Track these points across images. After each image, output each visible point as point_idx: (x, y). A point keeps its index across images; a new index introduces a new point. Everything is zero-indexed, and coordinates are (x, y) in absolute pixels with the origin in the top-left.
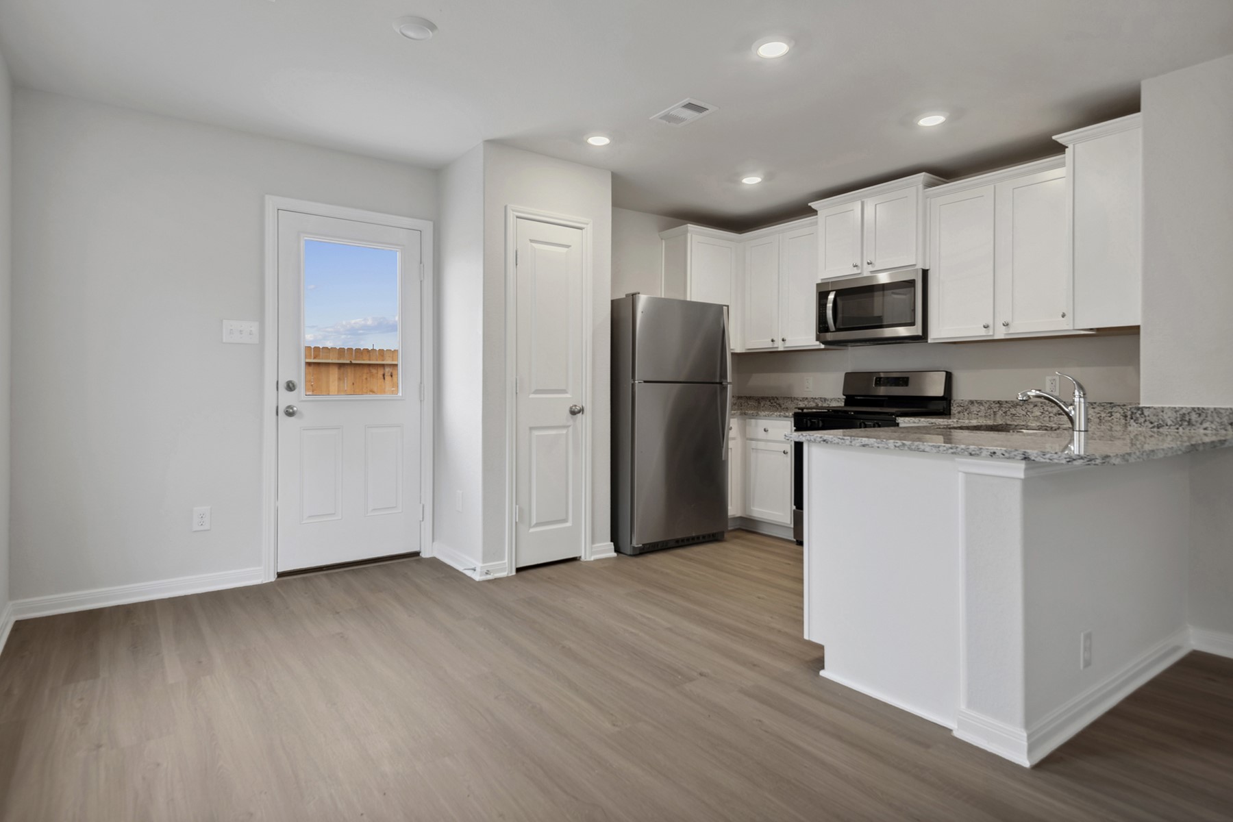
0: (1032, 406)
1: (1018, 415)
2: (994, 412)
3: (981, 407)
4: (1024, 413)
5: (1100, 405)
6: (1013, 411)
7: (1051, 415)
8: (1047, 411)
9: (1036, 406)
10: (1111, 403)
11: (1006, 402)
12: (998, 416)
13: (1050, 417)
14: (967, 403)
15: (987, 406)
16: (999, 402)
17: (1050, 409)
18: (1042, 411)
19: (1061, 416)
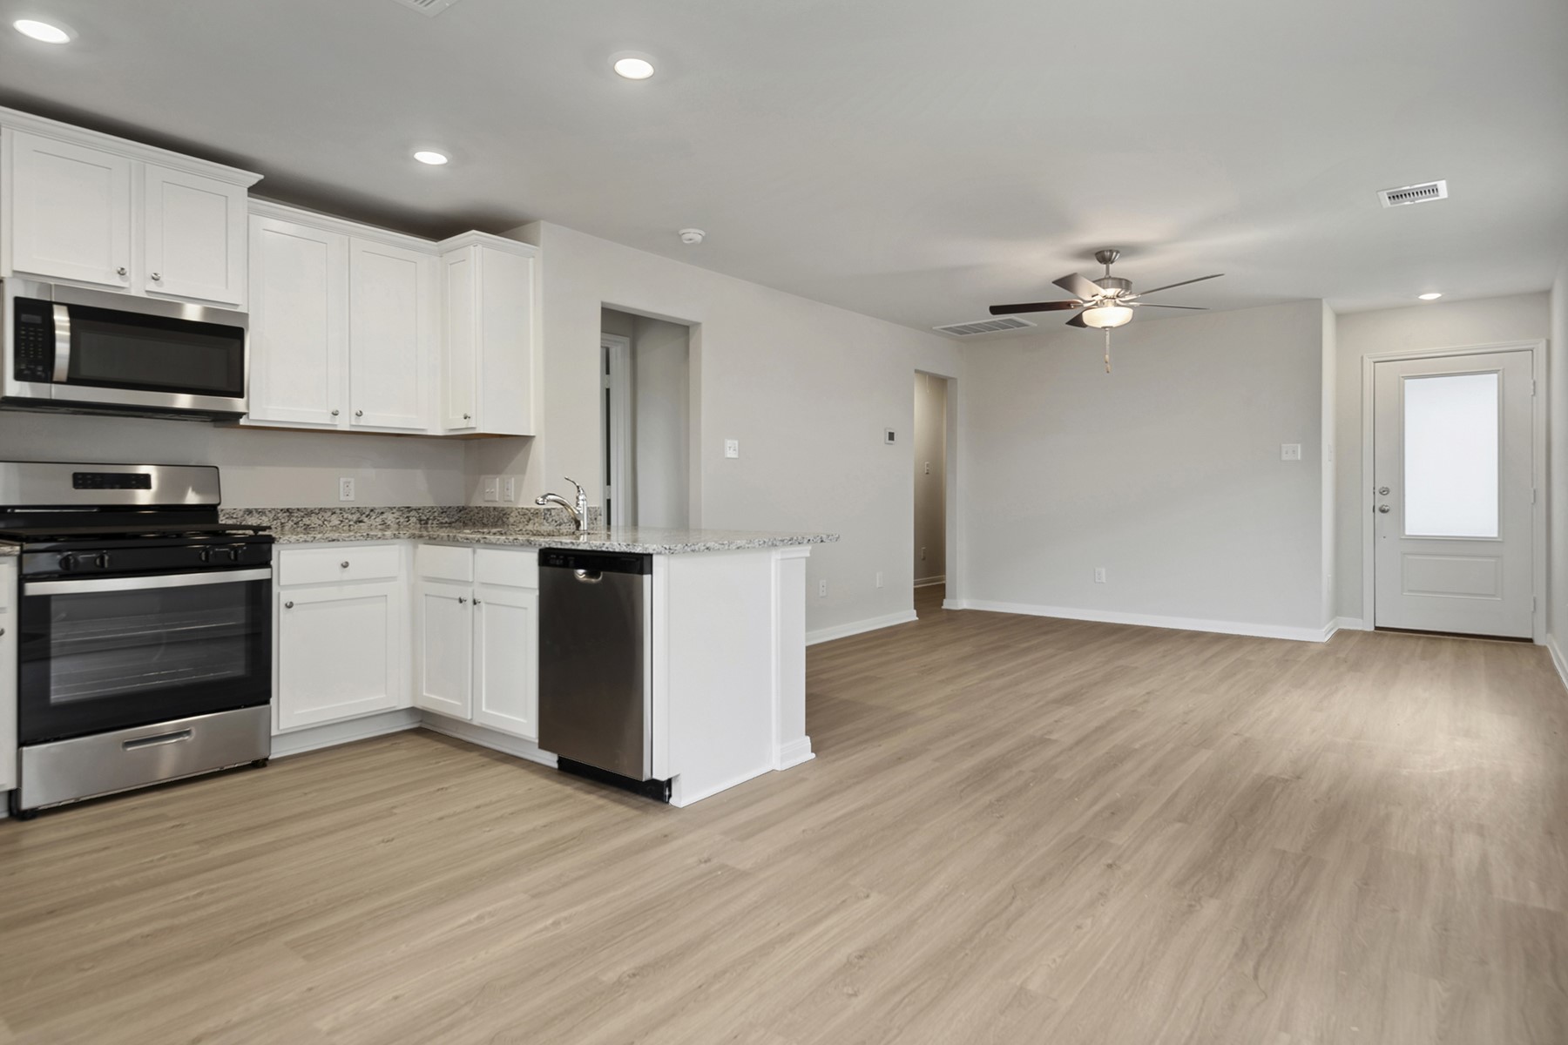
0: (329, 514)
1: (313, 525)
2: (282, 524)
3: (264, 518)
4: (321, 523)
5: (399, 509)
6: (306, 520)
7: (351, 523)
8: (347, 519)
9: (334, 513)
10: (408, 507)
11: (298, 510)
12: (287, 528)
13: (350, 526)
14: (241, 513)
15: (271, 516)
16: (288, 510)
17: (350, 517)
18: (341, 519)
19: (361, 524)
